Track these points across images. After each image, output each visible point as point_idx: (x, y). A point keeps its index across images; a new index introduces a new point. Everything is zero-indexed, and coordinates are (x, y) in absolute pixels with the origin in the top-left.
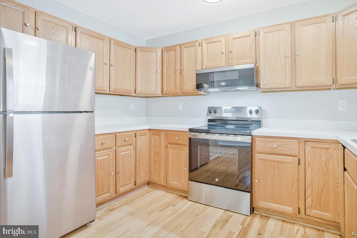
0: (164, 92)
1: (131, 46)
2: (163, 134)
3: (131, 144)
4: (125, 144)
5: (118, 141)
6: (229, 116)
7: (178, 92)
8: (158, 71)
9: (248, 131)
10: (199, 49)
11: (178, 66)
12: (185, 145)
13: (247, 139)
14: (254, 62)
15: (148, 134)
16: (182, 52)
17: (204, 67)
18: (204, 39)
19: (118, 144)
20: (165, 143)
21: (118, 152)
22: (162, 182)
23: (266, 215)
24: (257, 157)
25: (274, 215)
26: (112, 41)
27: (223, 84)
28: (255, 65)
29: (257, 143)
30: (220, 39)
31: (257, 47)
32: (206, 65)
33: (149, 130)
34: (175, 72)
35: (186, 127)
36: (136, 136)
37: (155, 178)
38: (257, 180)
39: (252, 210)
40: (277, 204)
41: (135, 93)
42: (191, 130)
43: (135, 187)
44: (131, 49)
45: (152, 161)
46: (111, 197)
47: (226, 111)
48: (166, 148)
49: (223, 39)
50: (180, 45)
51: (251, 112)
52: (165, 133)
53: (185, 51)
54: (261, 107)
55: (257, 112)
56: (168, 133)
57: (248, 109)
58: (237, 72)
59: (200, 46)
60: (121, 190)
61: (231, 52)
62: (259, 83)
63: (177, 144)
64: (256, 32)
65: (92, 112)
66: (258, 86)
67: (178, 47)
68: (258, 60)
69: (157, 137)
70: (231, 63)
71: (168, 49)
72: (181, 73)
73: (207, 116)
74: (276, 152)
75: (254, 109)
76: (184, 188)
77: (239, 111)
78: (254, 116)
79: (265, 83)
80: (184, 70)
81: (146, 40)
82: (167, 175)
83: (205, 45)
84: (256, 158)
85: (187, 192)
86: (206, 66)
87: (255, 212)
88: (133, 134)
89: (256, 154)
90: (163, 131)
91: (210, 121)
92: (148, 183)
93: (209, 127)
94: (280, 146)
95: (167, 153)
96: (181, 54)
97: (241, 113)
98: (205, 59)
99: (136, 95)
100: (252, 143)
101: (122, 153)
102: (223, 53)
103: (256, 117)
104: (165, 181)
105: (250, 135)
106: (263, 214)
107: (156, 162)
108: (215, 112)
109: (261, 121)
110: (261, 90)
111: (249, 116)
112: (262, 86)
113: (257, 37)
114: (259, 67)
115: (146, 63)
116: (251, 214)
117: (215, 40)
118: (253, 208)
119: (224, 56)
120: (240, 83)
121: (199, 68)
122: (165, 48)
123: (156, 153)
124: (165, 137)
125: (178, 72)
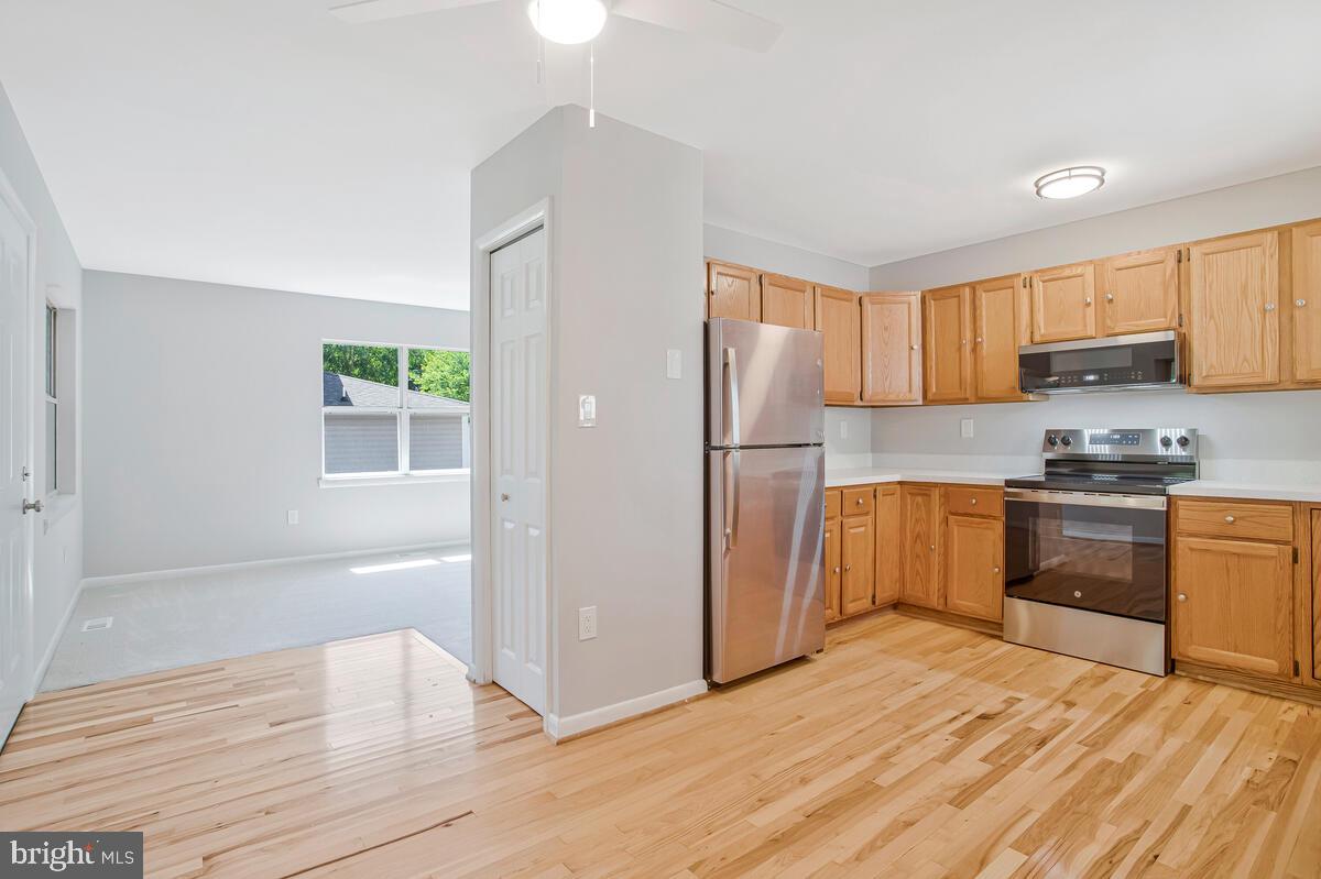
0: (930, 396)
1: (851, 293)
2: (936, 494)
3: (867, 514)
4: (856, 511)
5: (846, 503)
6: (1104, 450)
7: (968, 396)
8: (915, 347)
9: (1160, 486)
10: (1024, 294)
11: (968, 335)
12: (995, 518)
13: (1156, 503)
14: (1175, 324)
15: (899, 492)
16: (978, 303)
17: (1037, 338)
18: (1037, 272)
19: (847, 511)
20: (942, 513)
21: (846, 528)
22: (935, 601)
23: (1207, 679)
24: (1182, 544)
25: (1230, 680)
26: (818, 291)
27: (1091, 378)
28: (1179, 334)
29: (1182, 513)
30: (1079, 270)
31: (1183, 289)
32: (1042, 331)
33: (900, 483)
34: (960, 349)
35: (997, 477)
36: (875, 496)
37: (915, 593)
38: (1182, 597)
39: (1171, 666)
40: (1235, 652)
41: (861, 399)
42: (1009, 483)
43: (874, 608)
44: (851, 300)
45: (908, 553)
46: (833, 619)
47: (1094, 440)
48: (944, 524)
49: (1090, 269)
50: (973, 286)
51: (1166, 442)
52: (942, 489)
53: (984, 298)
54: (1195, 430)
55: (1183, 442)
56: (950, 491)
57: (1160, 434)
58: (1130, 350)
59: (1025, 287)
60: (851, 608)
61: (1111, 301)
62: (1190, 375)
63: (972, 515)
64: (1180, 252)
65: (820, 445)
66: (1184, 380)
67: (967, 290)
68: (1185, 319)
69: (919, 499)
70: (1109, 327)
71: (940, 294)
72: (974, 350)
73: (1044, 451)
74: (1230, 533)
75: (1175, 434)
76: (993, 615)
77: (1133, 439)
78: (1176, 451)
79: (1204, 374)
80: (985, 346)
81: (871, 269)
82: (945, 586)
83: (1038, 286)
84: (1180, 545)
85: (1000, 626)
86: (1042, 336)
87: (1177, 672)
88: (872, 489)
89: (1179, 538)
90: (936, 485)
91: (1049, 463)
92: (897, 606)
93: (1050, 477)
94: (1242, 518)
95: (946, 537)
96: (974, 308)
97: (1138, 444)
98: (1040, 317)
99: (862, 404)
100: (1168, 512)
101: (852, 531)
102: (1088, 305)
103: (1184, 454)
104: (942, 600)
105: (1163, 493)
106: (1201, 677)
107: (918, 556)
108: (1066, 443)
109: (1194, 464)
110: (1195, 390)
111: (1160, 451)
112: (1196, 380)
113: (1182, 264)
114: (1189, 335)
115: (886, 329)
116: (1166, 674)
117: (1067, 272)
118: (1173, 661)
119: (1091, 311)
120: (1136, 377)
121: (1025, 341)
122: (930, 291)
123: (918, 536)
124: (942, 499)
125: (968, 348)
